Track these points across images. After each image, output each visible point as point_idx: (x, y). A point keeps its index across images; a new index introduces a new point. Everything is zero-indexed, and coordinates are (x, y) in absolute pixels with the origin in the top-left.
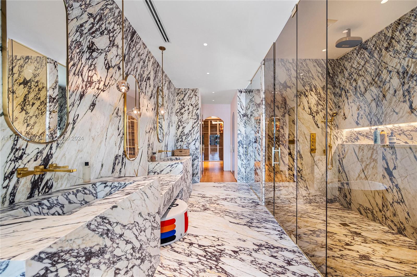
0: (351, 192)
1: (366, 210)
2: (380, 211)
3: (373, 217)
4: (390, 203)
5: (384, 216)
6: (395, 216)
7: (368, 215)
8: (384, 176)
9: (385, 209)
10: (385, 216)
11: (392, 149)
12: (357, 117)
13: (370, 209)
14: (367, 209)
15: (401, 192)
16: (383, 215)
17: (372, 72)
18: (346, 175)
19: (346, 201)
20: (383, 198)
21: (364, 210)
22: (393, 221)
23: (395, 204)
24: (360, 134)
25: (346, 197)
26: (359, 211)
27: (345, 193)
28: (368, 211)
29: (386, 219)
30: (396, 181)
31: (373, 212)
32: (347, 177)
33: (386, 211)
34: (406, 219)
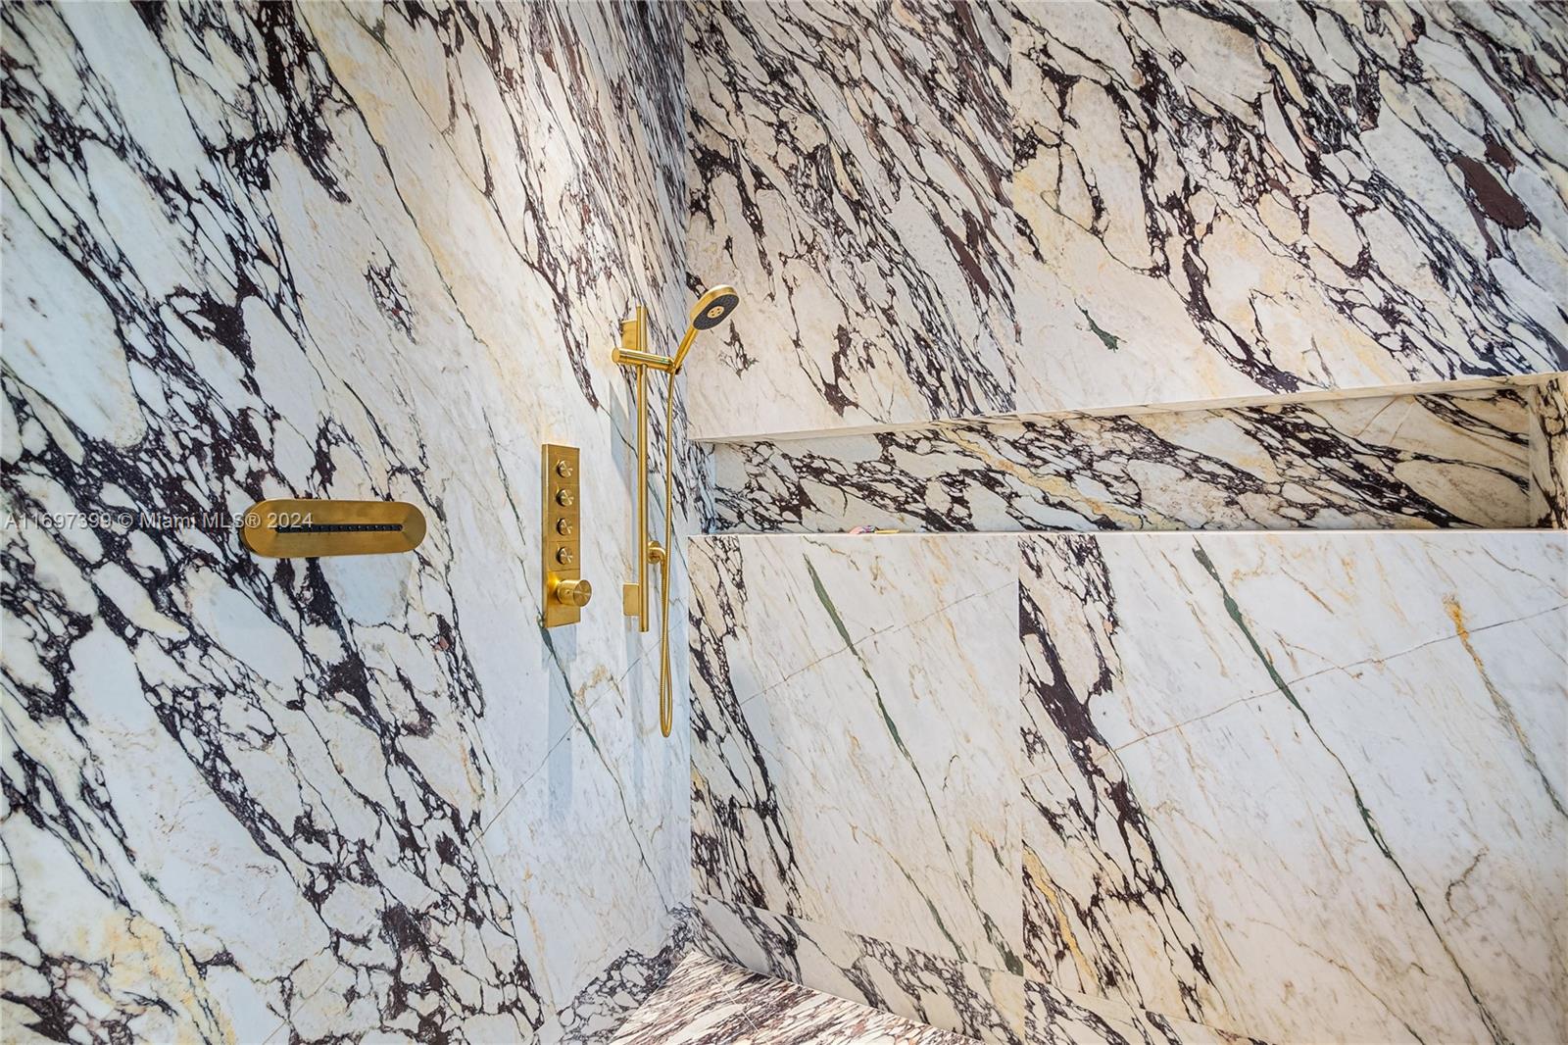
0: (792, 859)
1: (911, 968)
2: (1012, 963)
3: (964, 1008)
4: (1076, 905)
5: (1036, 997)
6: (1112, 982)
7: (924, 1003)
8: (1030, 738)
9: (1045, 948)
10: (1043, 990)
11: (1081, 561)
12: (836, 358)
13: (939, 964)
14: (921, 961)
15: (1149, 825)
16: (1028, 987)
17: (934, 71)
18: (756, 750)
19: (758, 931)
20: (1027, 876)
21: (895, 973)
22: (1099, 1020)
23: (1111, 905)
24: (818, 473)
25: (759, 900)
26: (859, 985)
27: (750, 875)
28: (929, 978)
29: (1053, 1010)
30: (1117, 759)
31: (962, 978)
32: (759, 760)
33: (1050, 962)
34: (1186, 990)
